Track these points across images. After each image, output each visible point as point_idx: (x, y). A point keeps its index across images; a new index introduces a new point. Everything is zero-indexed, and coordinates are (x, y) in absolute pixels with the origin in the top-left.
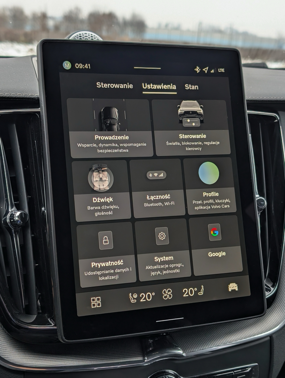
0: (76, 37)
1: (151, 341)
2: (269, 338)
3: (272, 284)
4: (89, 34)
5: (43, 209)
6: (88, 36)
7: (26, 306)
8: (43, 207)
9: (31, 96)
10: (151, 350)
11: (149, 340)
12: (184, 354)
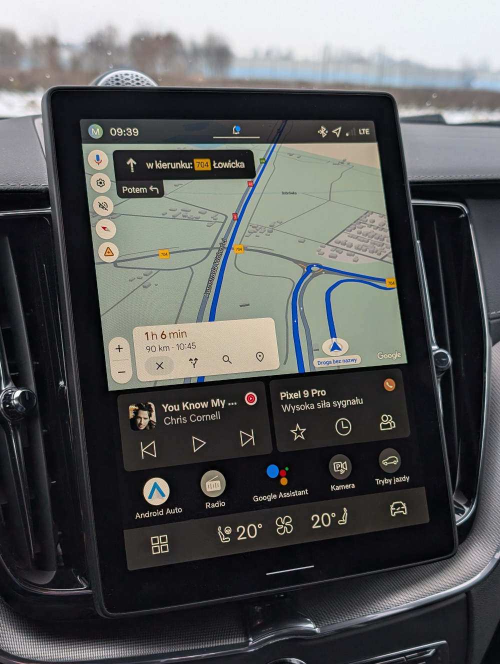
0: (109, 80)
1: (258, 609)
2: (464, 595)
3: (467, 500)
4: (132, 75)
5: (62, 383)
6: (130, 78)
7: (36, 555)
8: (62, 381)
9: (34, 187)
10: (259, 624)
11: (256, 607)
12: (317, 630)
